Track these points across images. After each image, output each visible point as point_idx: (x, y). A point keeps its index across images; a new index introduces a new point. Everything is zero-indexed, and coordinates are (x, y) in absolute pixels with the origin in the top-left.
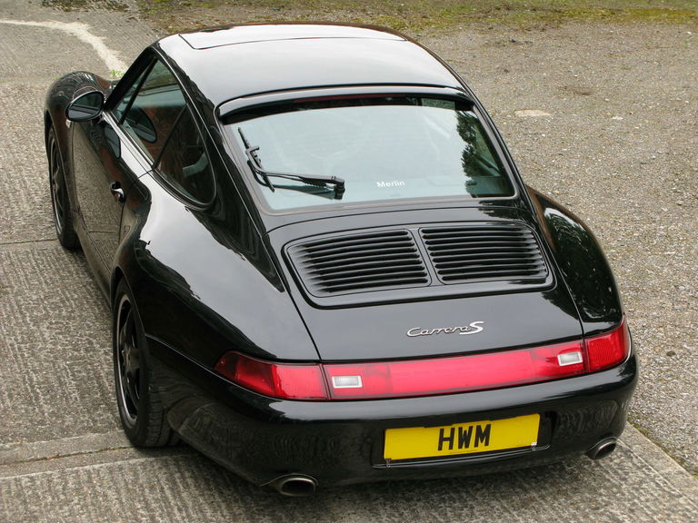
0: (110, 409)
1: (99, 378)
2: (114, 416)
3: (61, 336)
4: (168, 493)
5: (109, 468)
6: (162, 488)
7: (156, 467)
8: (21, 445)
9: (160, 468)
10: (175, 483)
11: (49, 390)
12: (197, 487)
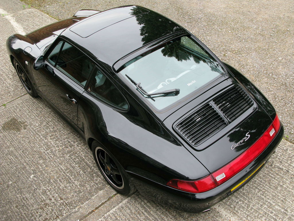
0: (98, 176)
1: (83, 160)
2: (101, 178)
3: (57, 142)
4: (145, 213)
5: (119, 209)
6: (143, 212)
7: (133, 202)
8: (81, 207)
9: (135, 202)
10: (144, 207)
11: (71, 172)
12: (153, 206)
